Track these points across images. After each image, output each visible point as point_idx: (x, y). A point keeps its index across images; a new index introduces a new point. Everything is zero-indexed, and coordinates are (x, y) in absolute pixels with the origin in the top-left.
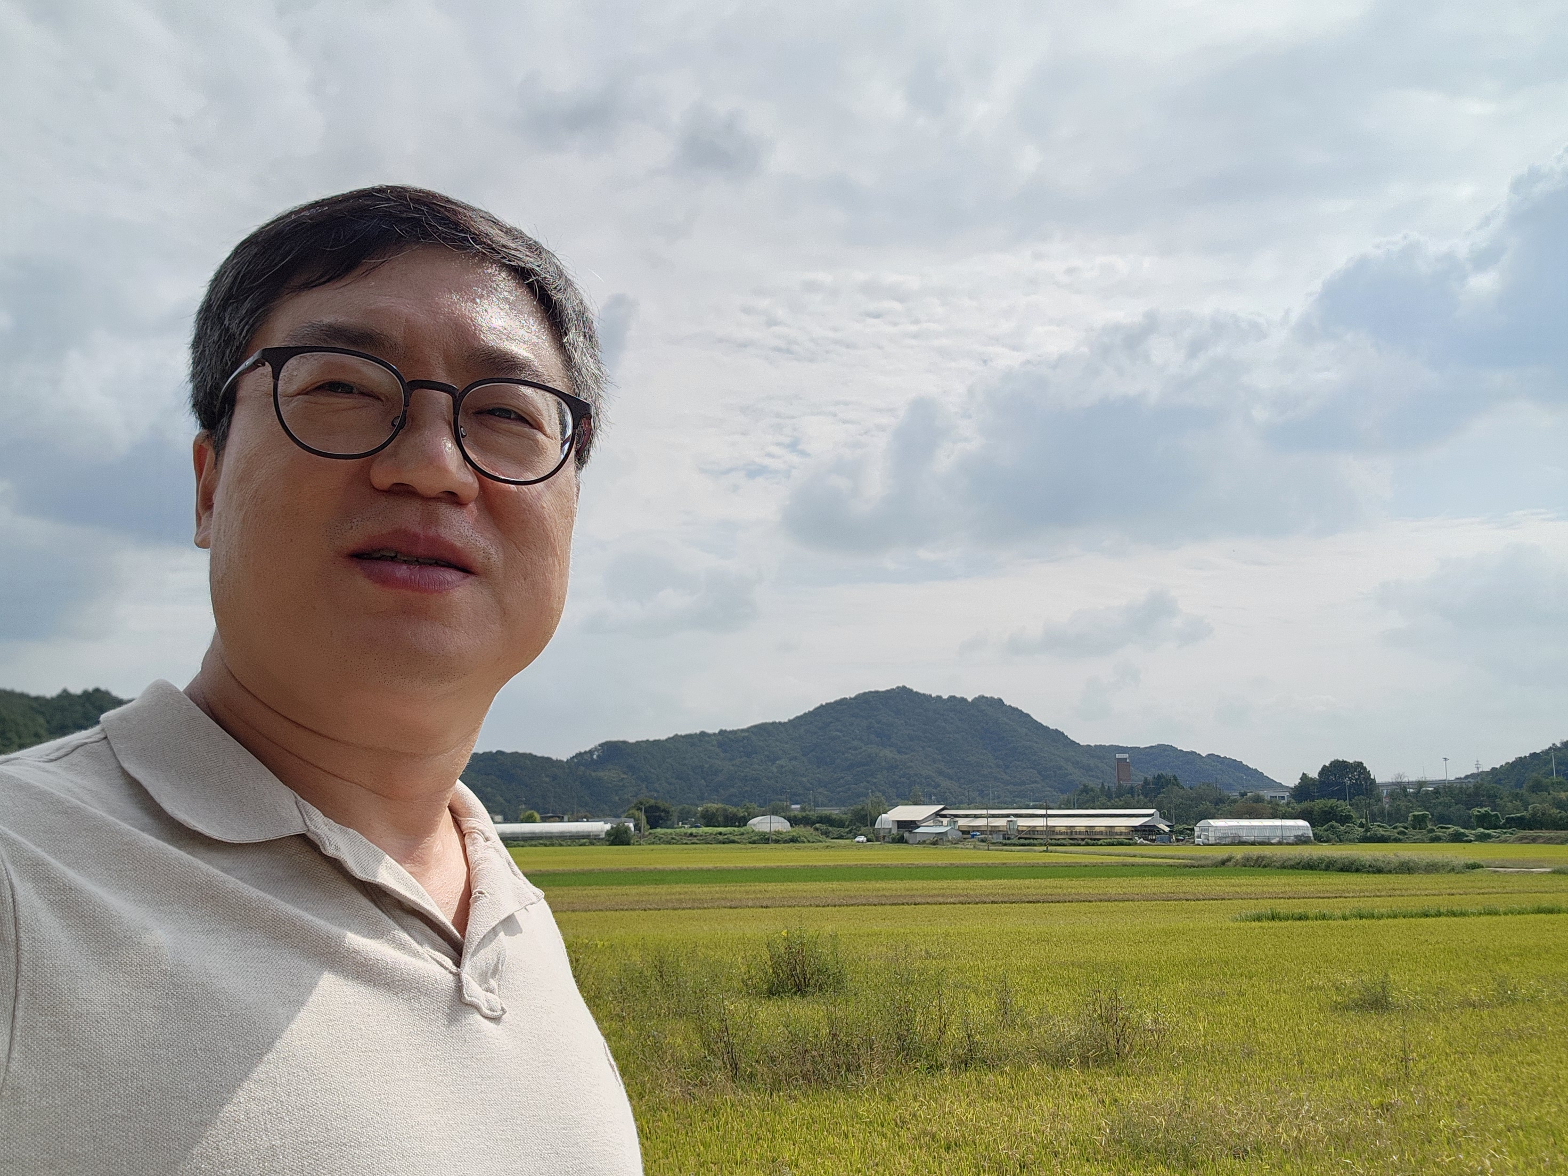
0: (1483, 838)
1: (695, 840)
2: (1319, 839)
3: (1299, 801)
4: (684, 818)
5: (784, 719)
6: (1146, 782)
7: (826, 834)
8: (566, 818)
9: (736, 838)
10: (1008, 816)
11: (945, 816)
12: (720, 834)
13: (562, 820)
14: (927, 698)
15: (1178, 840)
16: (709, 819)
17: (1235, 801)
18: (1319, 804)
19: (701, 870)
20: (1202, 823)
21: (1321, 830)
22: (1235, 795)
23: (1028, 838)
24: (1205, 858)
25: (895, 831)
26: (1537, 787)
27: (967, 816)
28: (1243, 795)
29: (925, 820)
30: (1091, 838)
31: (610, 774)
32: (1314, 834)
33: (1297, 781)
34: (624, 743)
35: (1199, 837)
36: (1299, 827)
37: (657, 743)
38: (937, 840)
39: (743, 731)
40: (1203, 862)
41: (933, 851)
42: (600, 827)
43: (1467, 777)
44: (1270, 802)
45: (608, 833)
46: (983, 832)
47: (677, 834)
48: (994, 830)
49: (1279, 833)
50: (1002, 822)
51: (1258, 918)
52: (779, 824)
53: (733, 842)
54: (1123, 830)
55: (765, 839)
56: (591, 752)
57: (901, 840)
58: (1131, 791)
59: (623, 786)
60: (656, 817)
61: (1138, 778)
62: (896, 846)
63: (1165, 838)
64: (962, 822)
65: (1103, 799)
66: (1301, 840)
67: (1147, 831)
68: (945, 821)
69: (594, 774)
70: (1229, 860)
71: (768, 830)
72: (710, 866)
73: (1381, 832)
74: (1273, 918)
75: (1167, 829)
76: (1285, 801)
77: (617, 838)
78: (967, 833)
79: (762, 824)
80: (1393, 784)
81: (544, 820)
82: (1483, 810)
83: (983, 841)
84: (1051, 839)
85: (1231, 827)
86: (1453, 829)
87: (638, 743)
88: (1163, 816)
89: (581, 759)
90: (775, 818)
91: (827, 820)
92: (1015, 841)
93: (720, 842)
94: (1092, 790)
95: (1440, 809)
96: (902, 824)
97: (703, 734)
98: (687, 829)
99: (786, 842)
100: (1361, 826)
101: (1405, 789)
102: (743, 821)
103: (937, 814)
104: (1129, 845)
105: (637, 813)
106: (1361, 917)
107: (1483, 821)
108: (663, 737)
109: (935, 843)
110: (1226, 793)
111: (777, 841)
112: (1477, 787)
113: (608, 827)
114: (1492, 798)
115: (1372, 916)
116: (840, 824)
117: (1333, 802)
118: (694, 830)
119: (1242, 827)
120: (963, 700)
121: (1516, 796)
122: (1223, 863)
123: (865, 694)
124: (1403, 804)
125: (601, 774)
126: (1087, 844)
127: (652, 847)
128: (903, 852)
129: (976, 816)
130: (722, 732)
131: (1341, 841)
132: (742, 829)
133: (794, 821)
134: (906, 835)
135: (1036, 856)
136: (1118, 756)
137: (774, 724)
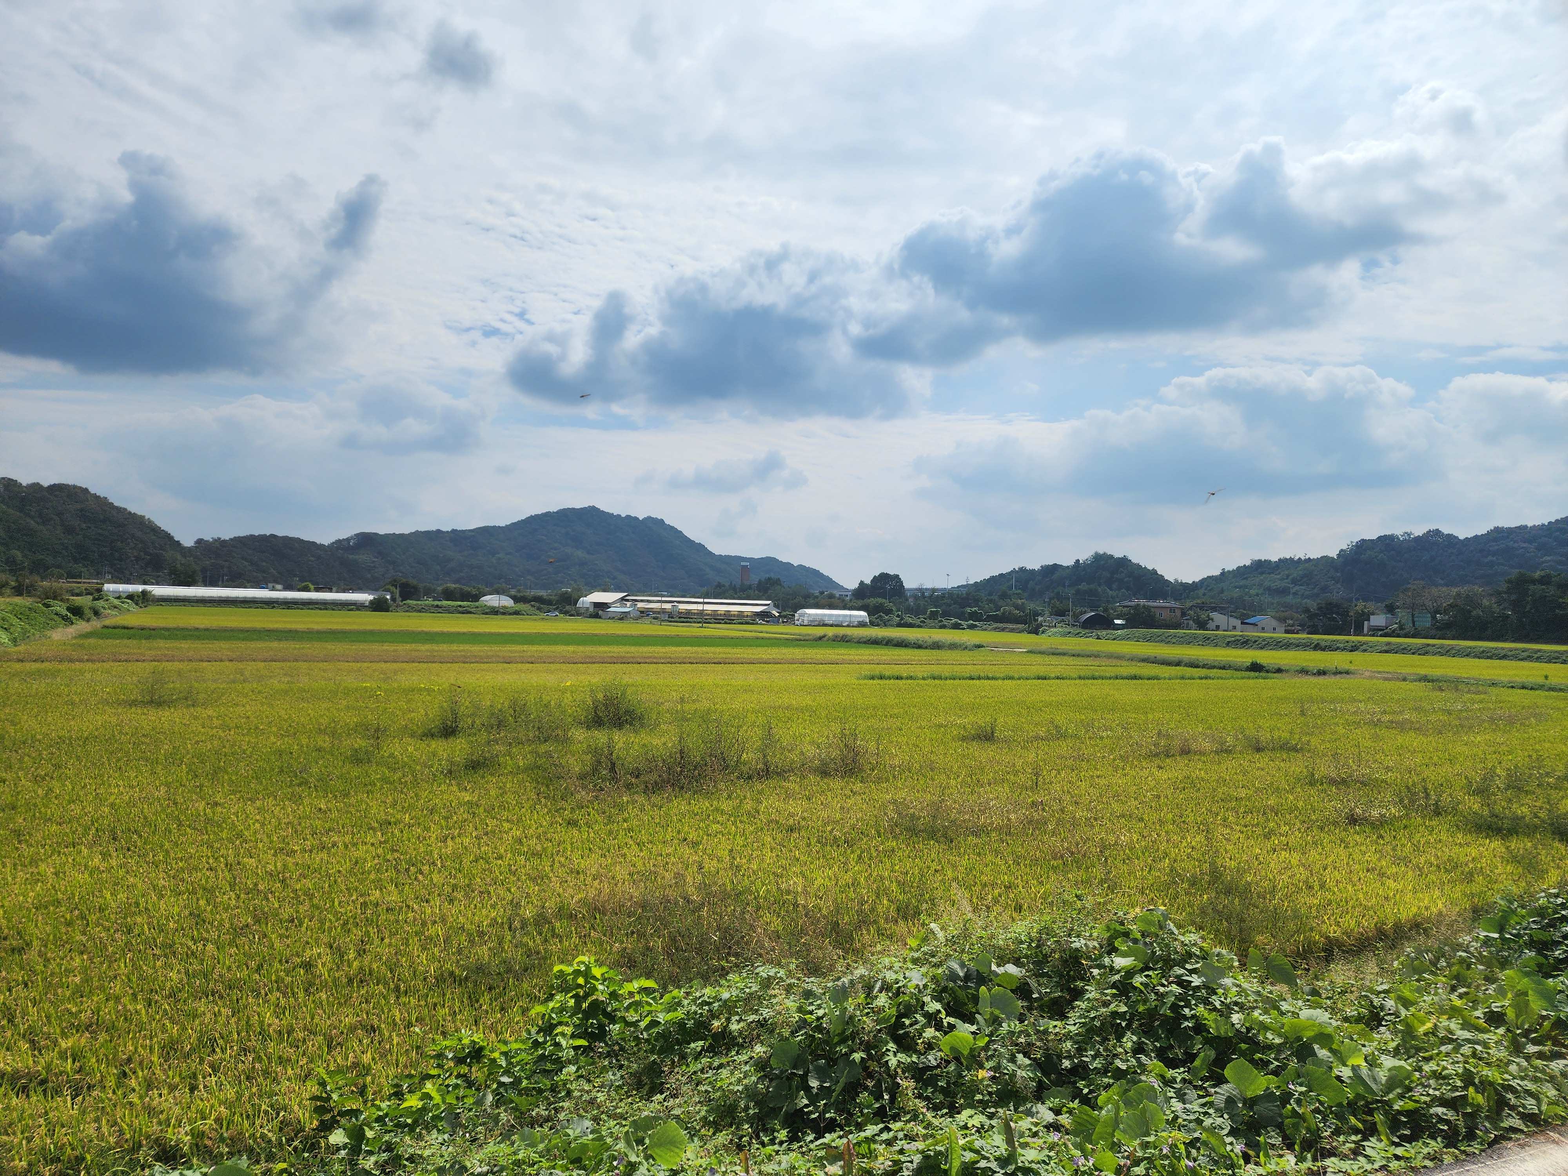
0: (972, 627)
1: (440, 610)
2: (872, 624)
3: (857, 599)
4: (428, 592)
5: (503, 524)
6: (760, 582)
7: (539, 609)
8: (334, 589)
9: (472, 610)
10: (673, 602)
11: (628, 600)
12: (460, 606)
13: (331, 590)
14: (610, 515)
15: (783, 622)
16: (449, 595)
17: (817, 597)
18: (872, 601)
19: (458, 633)
20: (801, 611)
21: (873, 618)
22: (816, 593)
23: (686, 618)
24: (809, 635)
25: (591, 609)
26: (1004, 596)
27: (642, 601)
28: (822, 593)
29: (614, 602)
30: (727, 619)
31: (364, 557)
32: (870, 621)
33: (857, 586)
34: (376, 534)
35: (798, 620)
36: (861, 616)
37: (402, 536)
38: (623, 617)
39: (470, 531)
40: (807, 638)
41: (621, 625)
42: (365, 597)
43: (958, 587)
44: (839, 599)
45: (371, 602)
46: (654, 613)
47: (426, 605)
48: (663, 611)
49: (848, 619)
50: (668, 606)
51: (873, 678)
52: (506, 602)
53: (470, 613)
54: (749, 614)
55: (495, 612)
56: (348, 540)
57: (596, 616)
58: (750, 587)
59: (375, 567)
60: (408, 592)
61: (754, 579)
62: (593, 620)
63: (775, 621)
64: (640, 605)
65: (731, 592)
66: (862, 625)
67: (764, 616)
68: (628, 604)
69: (350, 557)
70: (824, 636)
71: (497, 605)
72: (465, 630)
73: (910, 621)
74: (881, 678)
75: (777, 614)
76: (848, 598)
77: (378, 606)
78: (644, 613)
79: (491, 600)
80: (916, 589)
81: (317, 590)
82: (973, 609)
83: (654, 618)
84: (702, 618)
85: (817, 615)
86: (954, 620)
87: (387, 536)
88: (776, 606)
89: (340, 545)
90: (503, 597)
91: (539, 600)
92: (677, 619)
93: (460, 613)
94: (724, 586)
95: (944, 607)
96: (598, 605)
97: (439, 531)
98: (430, 602)
99: (510, 614)
100: (898, 616)
101: (923, 594)
102: (476, 598)
103: (623, 599)
104: (753, 624)
105: (392, 588)
106: (934, 678)
107: (974, 616)
108: (407, 532)
109: (621, 619)
110: (812, 591)
111: (504, 614)
112: (968, 594)
113: (371, 597)
114: (976, 602)
115: (940, 678)
116: (549, 602)
117: (880, 600)
118: (439, 603)
119: (825, 615)
120: (636, 519)
121: (991, 601)
122: (821, 638)
123: (564, 509)
124: (922, 603)
125: (357, 557)
126: (726, 623)
127: (408, 614)
128: (599, 625)
129: (648, 601)
130: (454, 531)
131: (886, 625)
132: (477, 604)
133: (516, 599)
134: (600, 612)
135: (694, 630)
136: (742, 564)
137: (495, 527)
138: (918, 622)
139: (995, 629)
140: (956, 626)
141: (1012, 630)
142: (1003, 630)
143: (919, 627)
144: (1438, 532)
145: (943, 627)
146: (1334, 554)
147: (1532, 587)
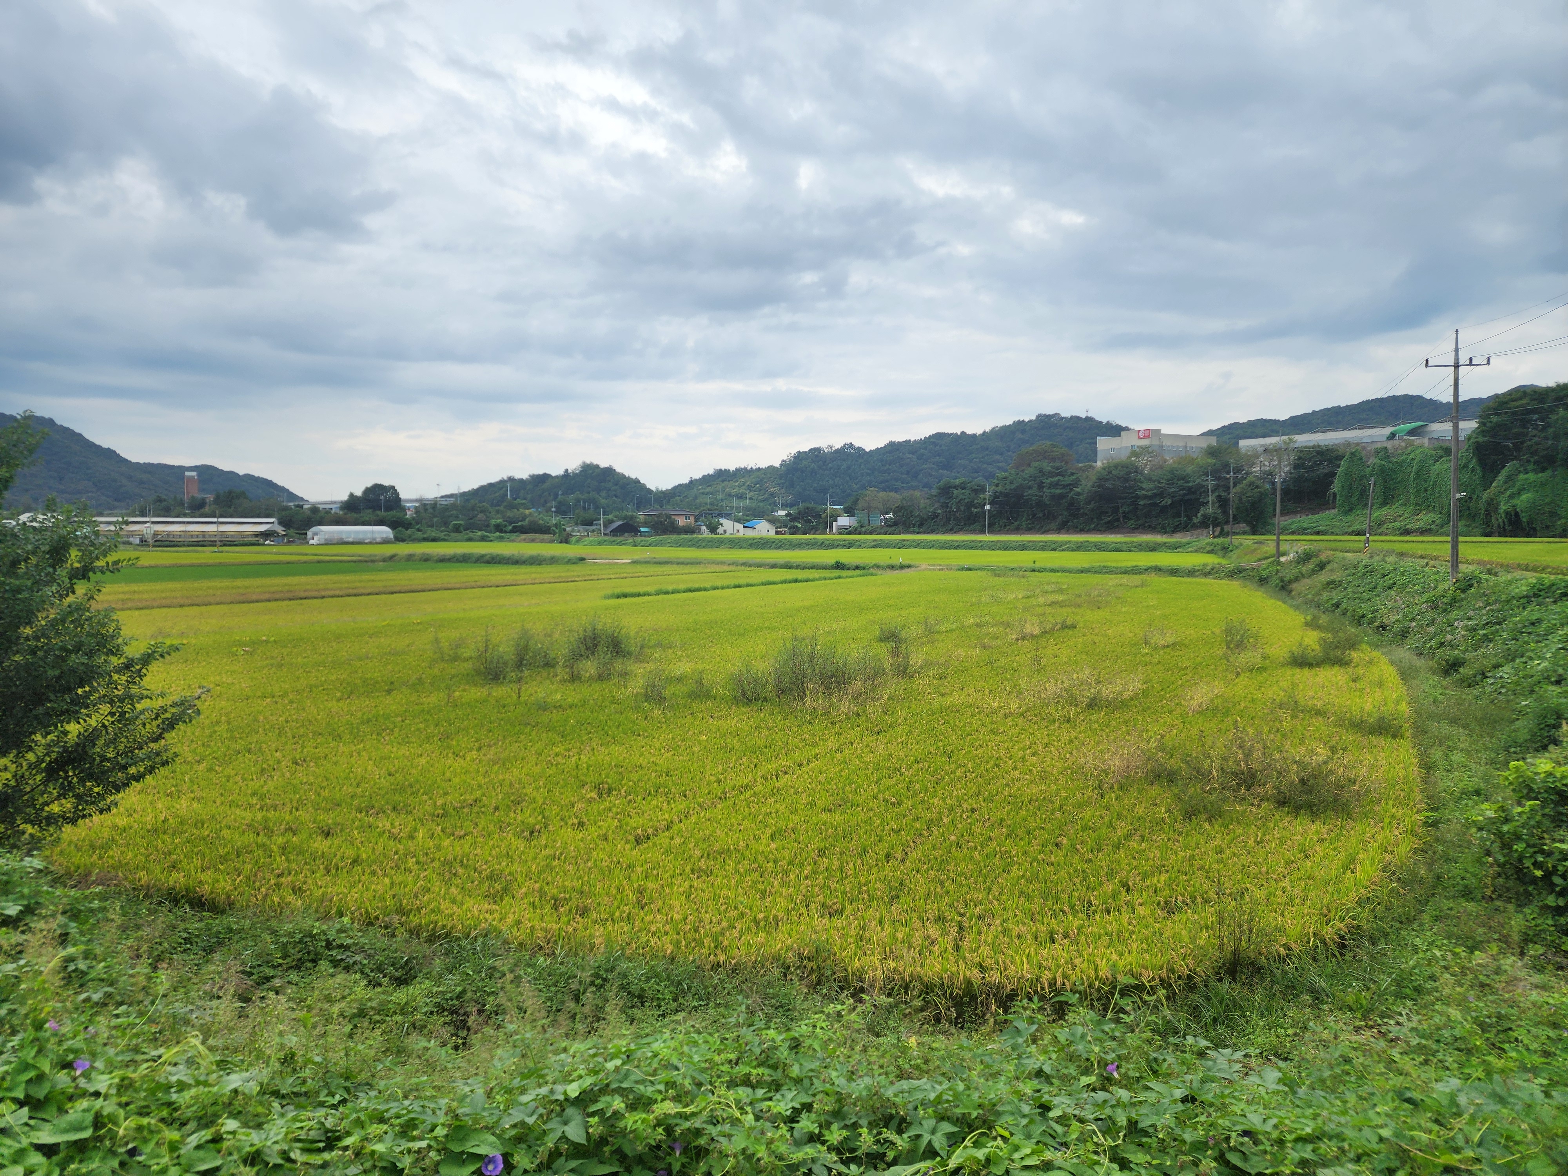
0: (500, 539)
2: (398, 540)
3: (358, 513)
15: (300, 542)
20: (314, 529)
32: (394, 537)
35: (314, 539)
36: (384, 532)
48: (131, 534)
49: (370, 536)
54: (250, 534)
63: (280, 540)
66: (386, 542)
67: (270, 536)
75: (286, 533)
82: (498, 521)
85: (334, 532)
86: (478, 532)
88: (281, 524)
94: (165, 500)
100: (419, 530)
107: (499, 528)
117: (389, 513)
119: (343, 532)
138: (442, 535)
139: (524, 540)
140: (483, 539)
141: (543, 541)
142: (533, 541)
143: (444, 540)
144: (851, 445)
145: (470, 540)
146: (777, 464)
147: (955, 492)
